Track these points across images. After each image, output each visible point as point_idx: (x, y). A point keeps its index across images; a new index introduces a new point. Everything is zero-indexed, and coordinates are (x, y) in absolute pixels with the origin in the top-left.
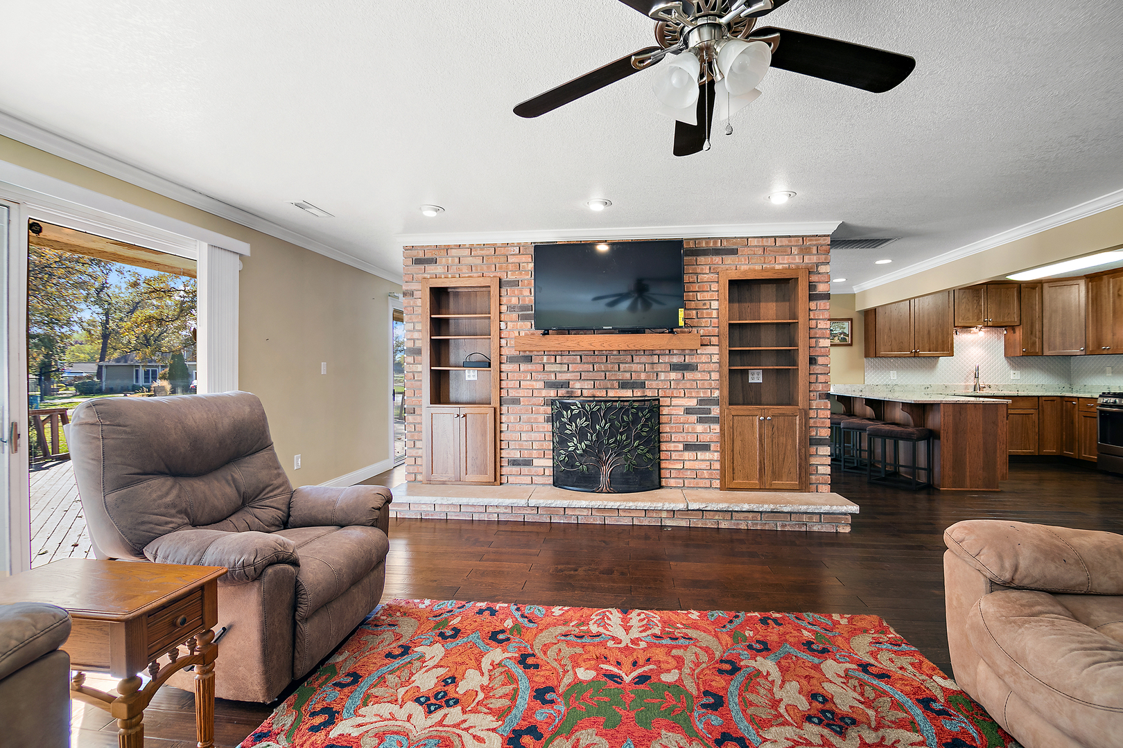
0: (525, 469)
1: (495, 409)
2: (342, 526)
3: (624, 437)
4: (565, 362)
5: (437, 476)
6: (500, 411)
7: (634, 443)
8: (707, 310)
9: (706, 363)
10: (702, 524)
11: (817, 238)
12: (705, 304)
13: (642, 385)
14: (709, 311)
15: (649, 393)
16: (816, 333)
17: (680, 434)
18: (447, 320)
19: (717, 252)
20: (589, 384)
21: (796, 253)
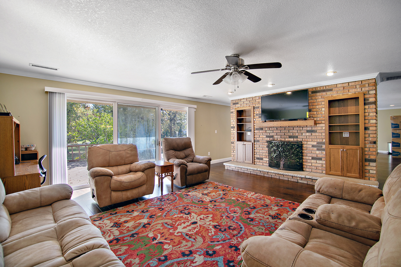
0: (261, 161)
1: (252, 143)
2: (200, 163)
3: (288, 153)
4: (272, 130)
5: (238, 160)
6: (254, 144)
7: (291, 156)
8: (320, 112)
9: (320, 130)
10: (312, 183)
11: (368, 80)
12: (319, 110)
13: (297, 137)
14: (321, 112)
15: (299, 140)
16: (368, 118)
17: (310, 154)
18: (243, 119)
19: (324, 91)
20: (279, 137)
21: (358, 87)
